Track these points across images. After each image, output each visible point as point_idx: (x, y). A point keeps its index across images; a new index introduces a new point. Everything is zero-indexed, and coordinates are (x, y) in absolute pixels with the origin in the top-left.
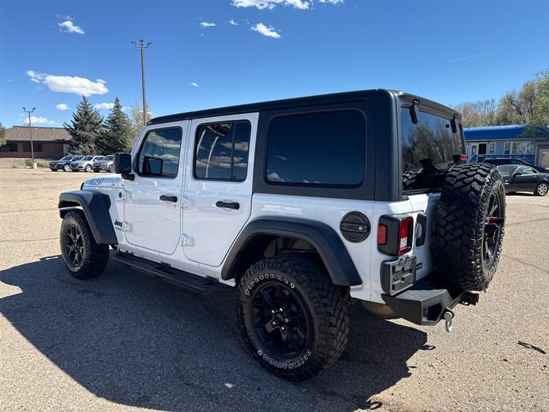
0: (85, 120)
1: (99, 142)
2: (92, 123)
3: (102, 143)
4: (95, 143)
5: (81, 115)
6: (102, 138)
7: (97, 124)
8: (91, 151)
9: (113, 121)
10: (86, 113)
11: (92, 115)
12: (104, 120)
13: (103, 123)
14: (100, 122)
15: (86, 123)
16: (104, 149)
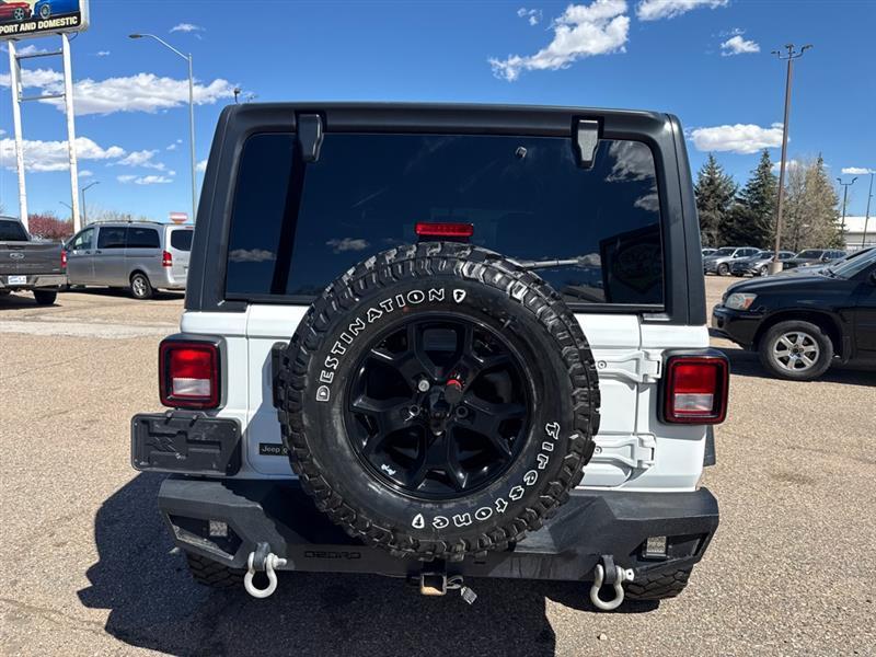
0: (707, 193)
1: (725, 226)
2: (719, 196)
3: (730, 229)
4: (720, 228)
5: (702, 186)
6: (731, 220)
7: (726, 198)
8: (711, 242)
9: (753, 190)
10: (712, 181)
11: (720, 184)
12: (739, 190)
13: (737, 195)
14: (731, 195)
15: (709, 197)
16: (732, 238)
